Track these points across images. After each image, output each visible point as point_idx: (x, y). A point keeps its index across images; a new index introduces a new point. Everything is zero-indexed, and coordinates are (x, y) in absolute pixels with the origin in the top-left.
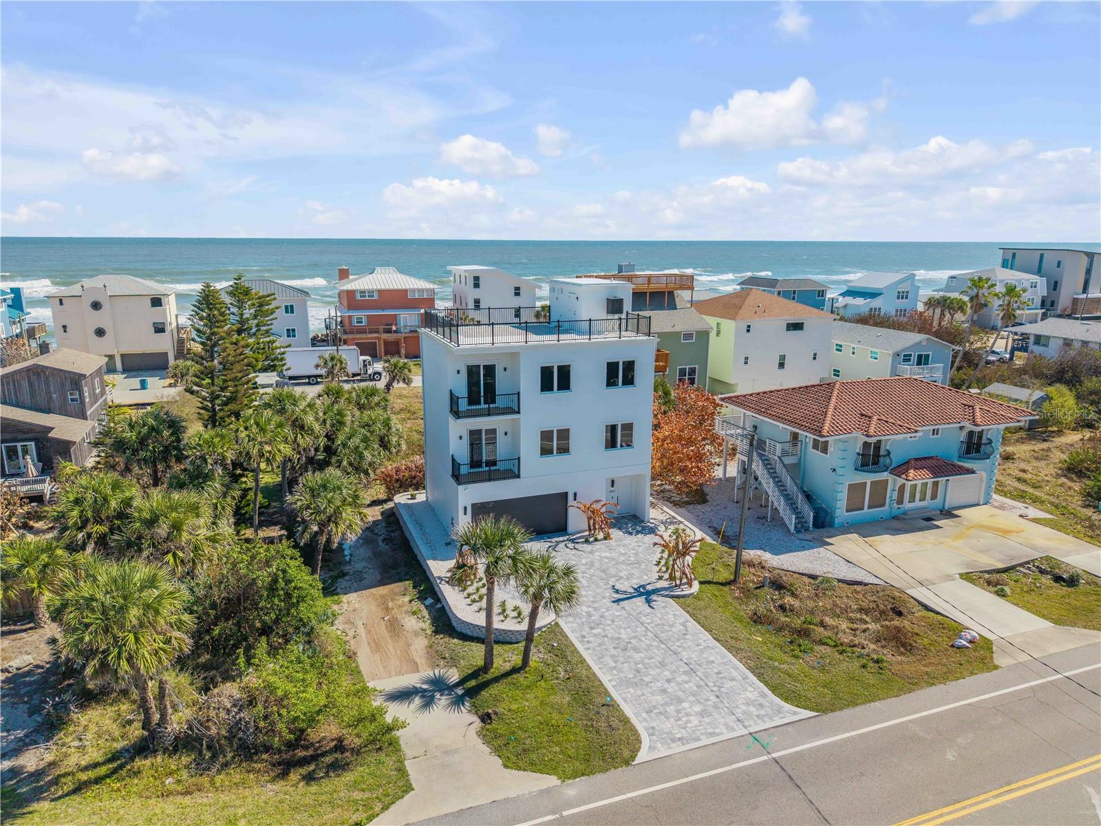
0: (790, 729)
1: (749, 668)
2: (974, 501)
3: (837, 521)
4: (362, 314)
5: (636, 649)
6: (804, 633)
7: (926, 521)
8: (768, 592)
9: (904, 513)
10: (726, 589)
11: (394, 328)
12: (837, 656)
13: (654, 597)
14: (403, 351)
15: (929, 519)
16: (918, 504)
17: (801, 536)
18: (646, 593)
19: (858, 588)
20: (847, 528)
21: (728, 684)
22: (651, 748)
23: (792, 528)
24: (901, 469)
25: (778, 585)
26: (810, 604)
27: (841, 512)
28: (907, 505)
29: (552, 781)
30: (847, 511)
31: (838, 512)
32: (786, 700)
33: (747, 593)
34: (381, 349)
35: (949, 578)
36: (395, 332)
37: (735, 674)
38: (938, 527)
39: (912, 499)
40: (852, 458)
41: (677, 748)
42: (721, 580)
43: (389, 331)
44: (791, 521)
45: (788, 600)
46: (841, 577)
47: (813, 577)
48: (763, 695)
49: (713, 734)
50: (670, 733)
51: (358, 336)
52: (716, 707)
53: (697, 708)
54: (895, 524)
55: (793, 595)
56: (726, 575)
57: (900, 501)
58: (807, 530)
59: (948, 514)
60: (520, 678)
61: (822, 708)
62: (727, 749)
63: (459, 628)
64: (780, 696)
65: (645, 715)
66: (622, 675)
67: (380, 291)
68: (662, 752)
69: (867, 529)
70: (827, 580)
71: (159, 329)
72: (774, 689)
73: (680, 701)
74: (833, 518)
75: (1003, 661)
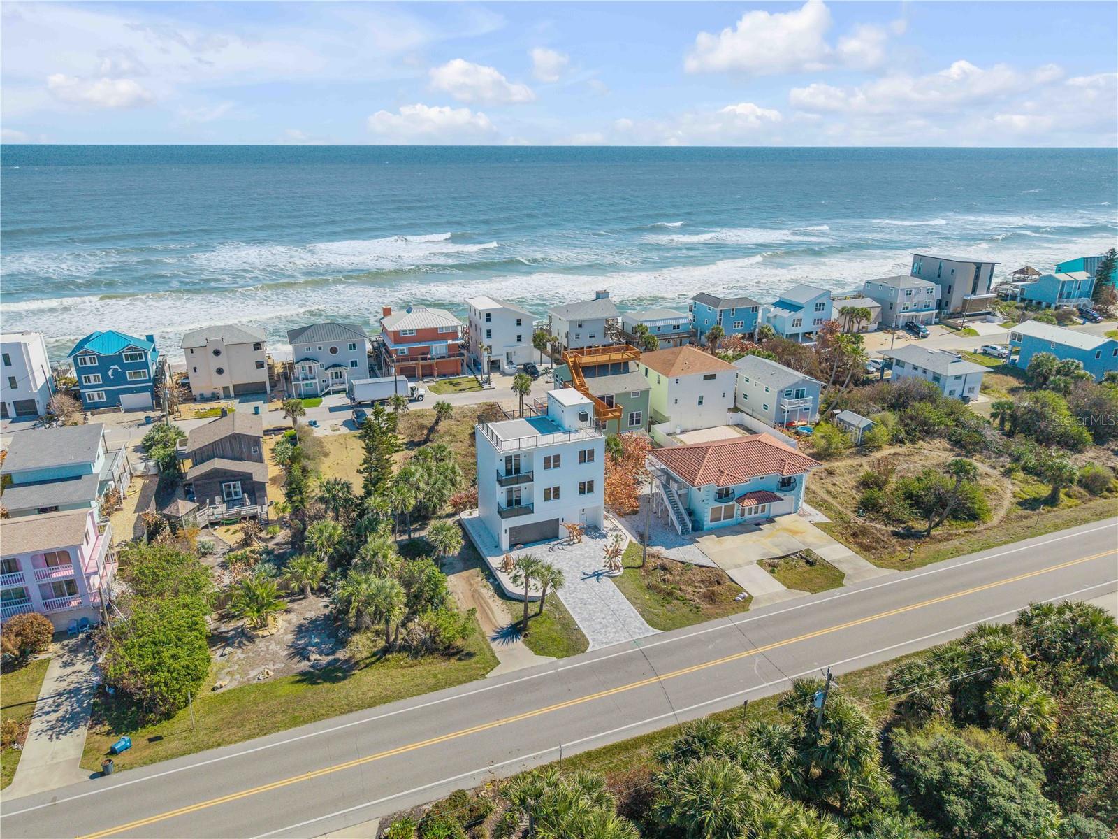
0: (651, 638)
1: (640, 613)
2: (789, 511)
3: (705, 527)
4: (406, 347)
5: (590, 604)
6: (670, 594)
7: (756, 525)
8: (659, 572)
9: (745, 521)
10: (638, 570)
11: (429, 356)
12: (682, 605)
13: (601, 577)
14: (436, 374)
15: (759, 524)
16: (753, 515)
17: (683, 537)
18: (597, 575)
19: (704, 569)
20: (711, 531)
21: (629, 619)
22: (593, 646)
23: (680, 532)
24: (740, 499)
25: (664, 568)
26: (678, 578)
27: (707, 523)
28: (747, 517)
29: (554, 659)
30: (711, 521)
31: (705, 523)
32: (652, 626)
33: (648, 573)
34: (419, 372)
35: (751, 563)
36: (429, 359)
37: (633, 615)
38: (761, 529)
39: (750, 513)
40: (712, 495)
41: (604, 646)
42: (636, 565)
43: (425, 359)
44: (679, 528)
45: (668, 576)
46: (697, 563)
47: (683, 563)
48: (643, 624)
49: (619, 640)
50: (602, 640)
51: (403, 363)
52: (622, 629)
53: (614, 630)
54: (739, 528)
55: (671, 573)
56: (639, 562)
57: (742, 515)
58: (688, 533)
59: (770, 520)
60: (538, 618)
61: (665, 629)
62: (624, 646)
63: (508, 595)
64: (649, 624)
65: (591, 633)
66: (583, 616)
67: (418, 330)
68: (597, 647)
69: (720, 532)
70: (690, 565)
71: (260, 365)
72: (648, 621)
73: (607, 627)
74: (703, 525)
75: (752, 607)
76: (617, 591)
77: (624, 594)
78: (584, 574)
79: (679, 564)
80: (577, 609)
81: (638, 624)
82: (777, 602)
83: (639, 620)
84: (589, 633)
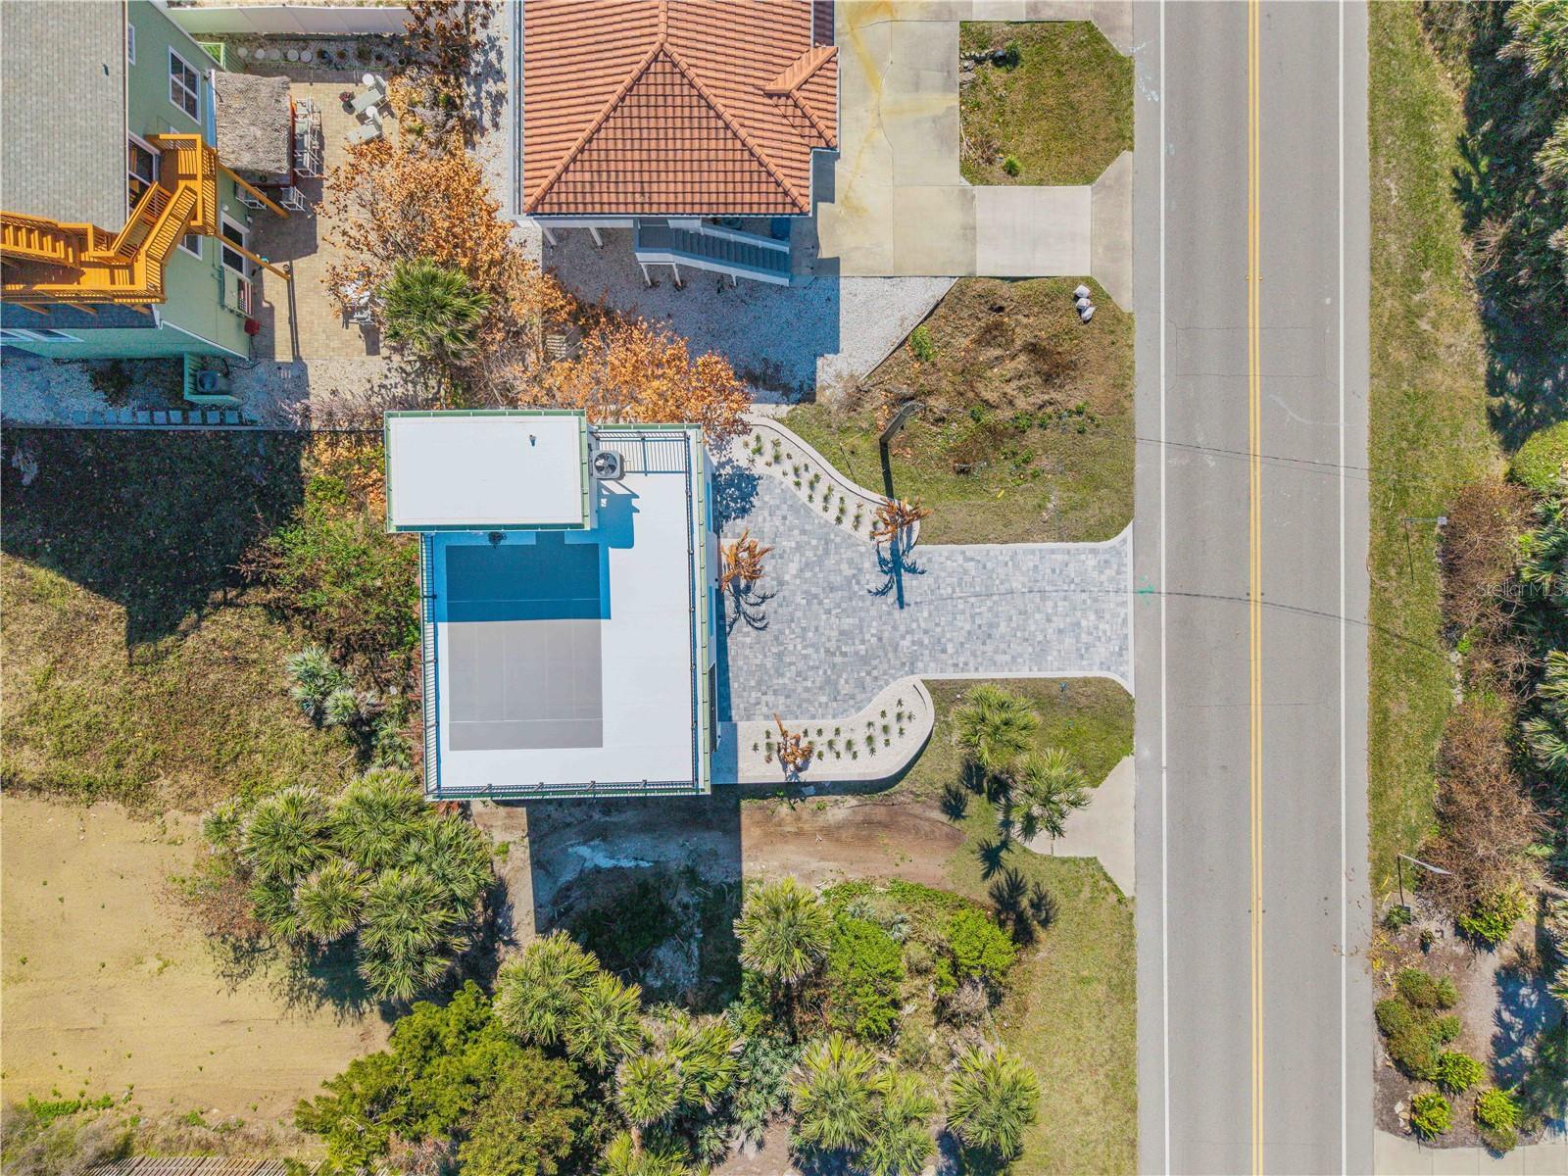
0: (1142, 558)
1: (1056, 539)
10: (895, 463)
13: (907, 561)
17: (803, 284)
18: (896, 566)
19: (941, 311)
21: (1071, 571)
22: (1122, 675)
23: (780, 281)
26: (948, 387)
29: (1126, 760)
33: (910, 443)
35: (966, 195)
37: (1059, 557)
41: (1130, 655)
42: (878, 458)
45: (933, 406)
46: (918, 314)
47: (904, 345)
48: (1094, 550)
49: (1125, 621)
50: (1112, 654)
52: (1095, 600)
53: (1093, 616)
55: (927, 393)
56: (869, 445)
58: (791, 262)
62: (1147, 621)
65: (1084, 663)
66: (1026, 656)
68: (1130, 669)
70: (915, 336)
72: (1091, 535)
73: (1076, 624)
75: (1125, 301)
76: (971, 549)
77: (986, 540)
78: (882, 593)
79: (903, 355)
80: (1001, 658)
81: (1091, 562)
82: (1128, 237)
83: (1078, 552)
84: (1082, 668)
